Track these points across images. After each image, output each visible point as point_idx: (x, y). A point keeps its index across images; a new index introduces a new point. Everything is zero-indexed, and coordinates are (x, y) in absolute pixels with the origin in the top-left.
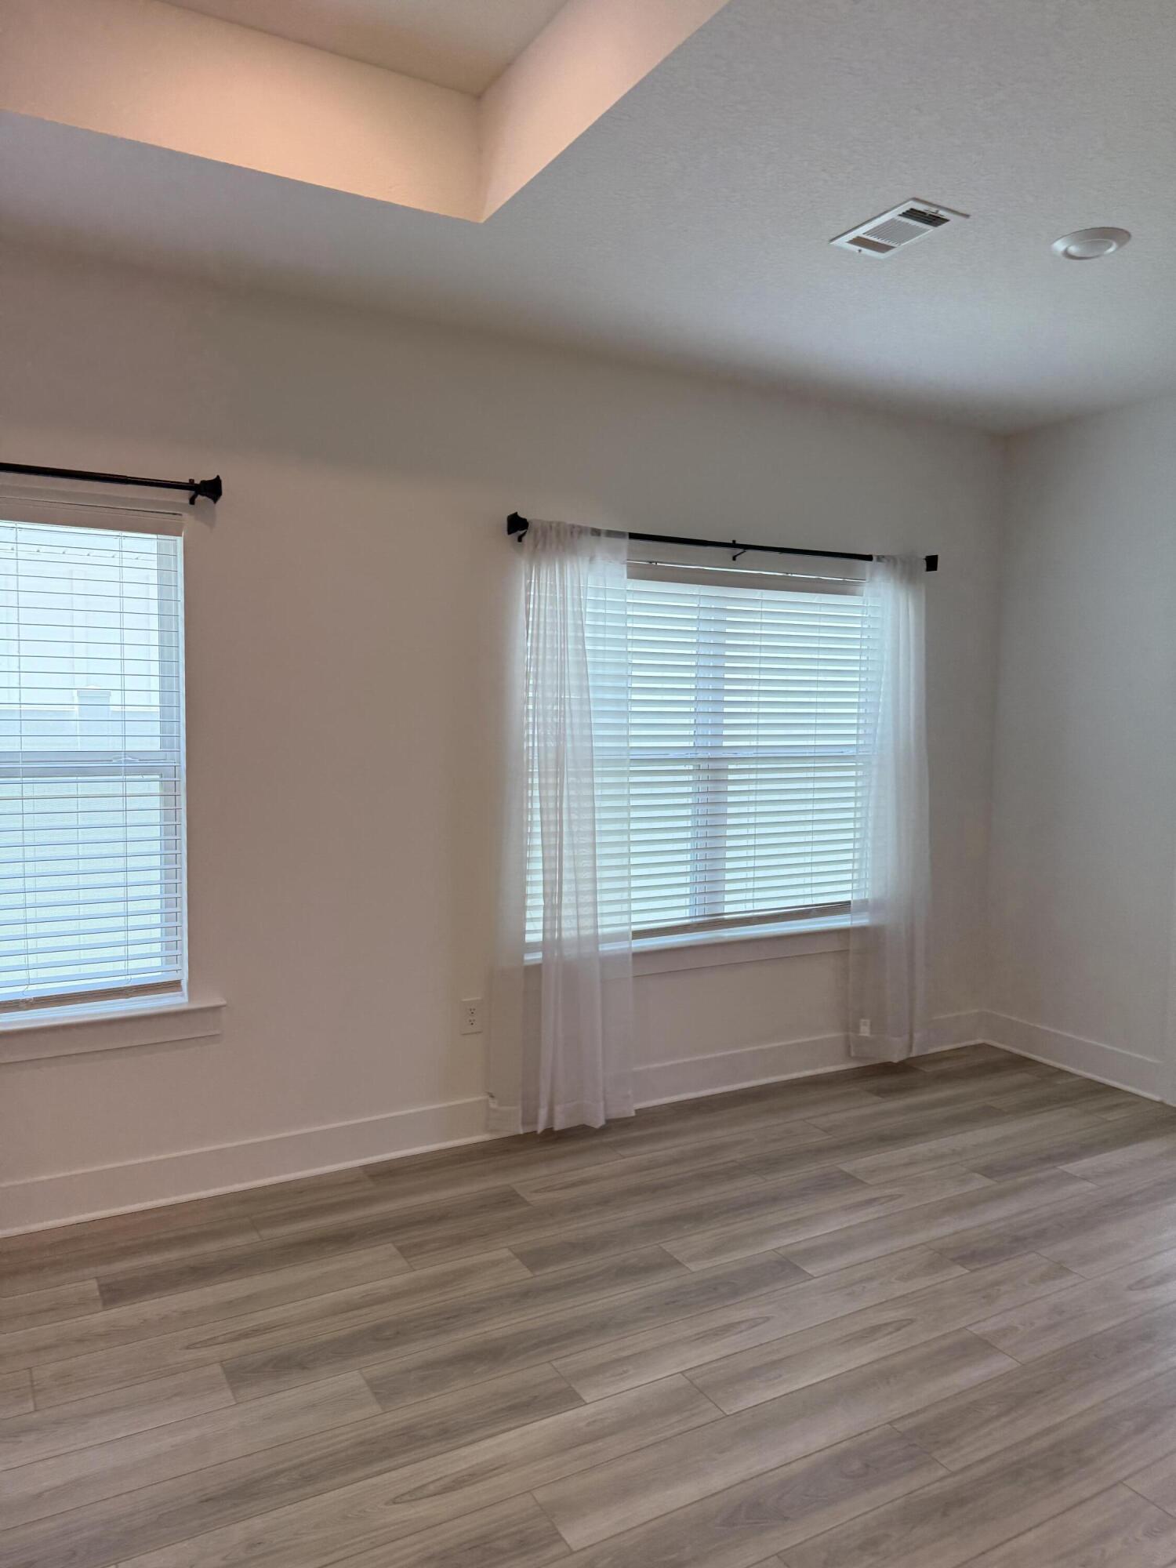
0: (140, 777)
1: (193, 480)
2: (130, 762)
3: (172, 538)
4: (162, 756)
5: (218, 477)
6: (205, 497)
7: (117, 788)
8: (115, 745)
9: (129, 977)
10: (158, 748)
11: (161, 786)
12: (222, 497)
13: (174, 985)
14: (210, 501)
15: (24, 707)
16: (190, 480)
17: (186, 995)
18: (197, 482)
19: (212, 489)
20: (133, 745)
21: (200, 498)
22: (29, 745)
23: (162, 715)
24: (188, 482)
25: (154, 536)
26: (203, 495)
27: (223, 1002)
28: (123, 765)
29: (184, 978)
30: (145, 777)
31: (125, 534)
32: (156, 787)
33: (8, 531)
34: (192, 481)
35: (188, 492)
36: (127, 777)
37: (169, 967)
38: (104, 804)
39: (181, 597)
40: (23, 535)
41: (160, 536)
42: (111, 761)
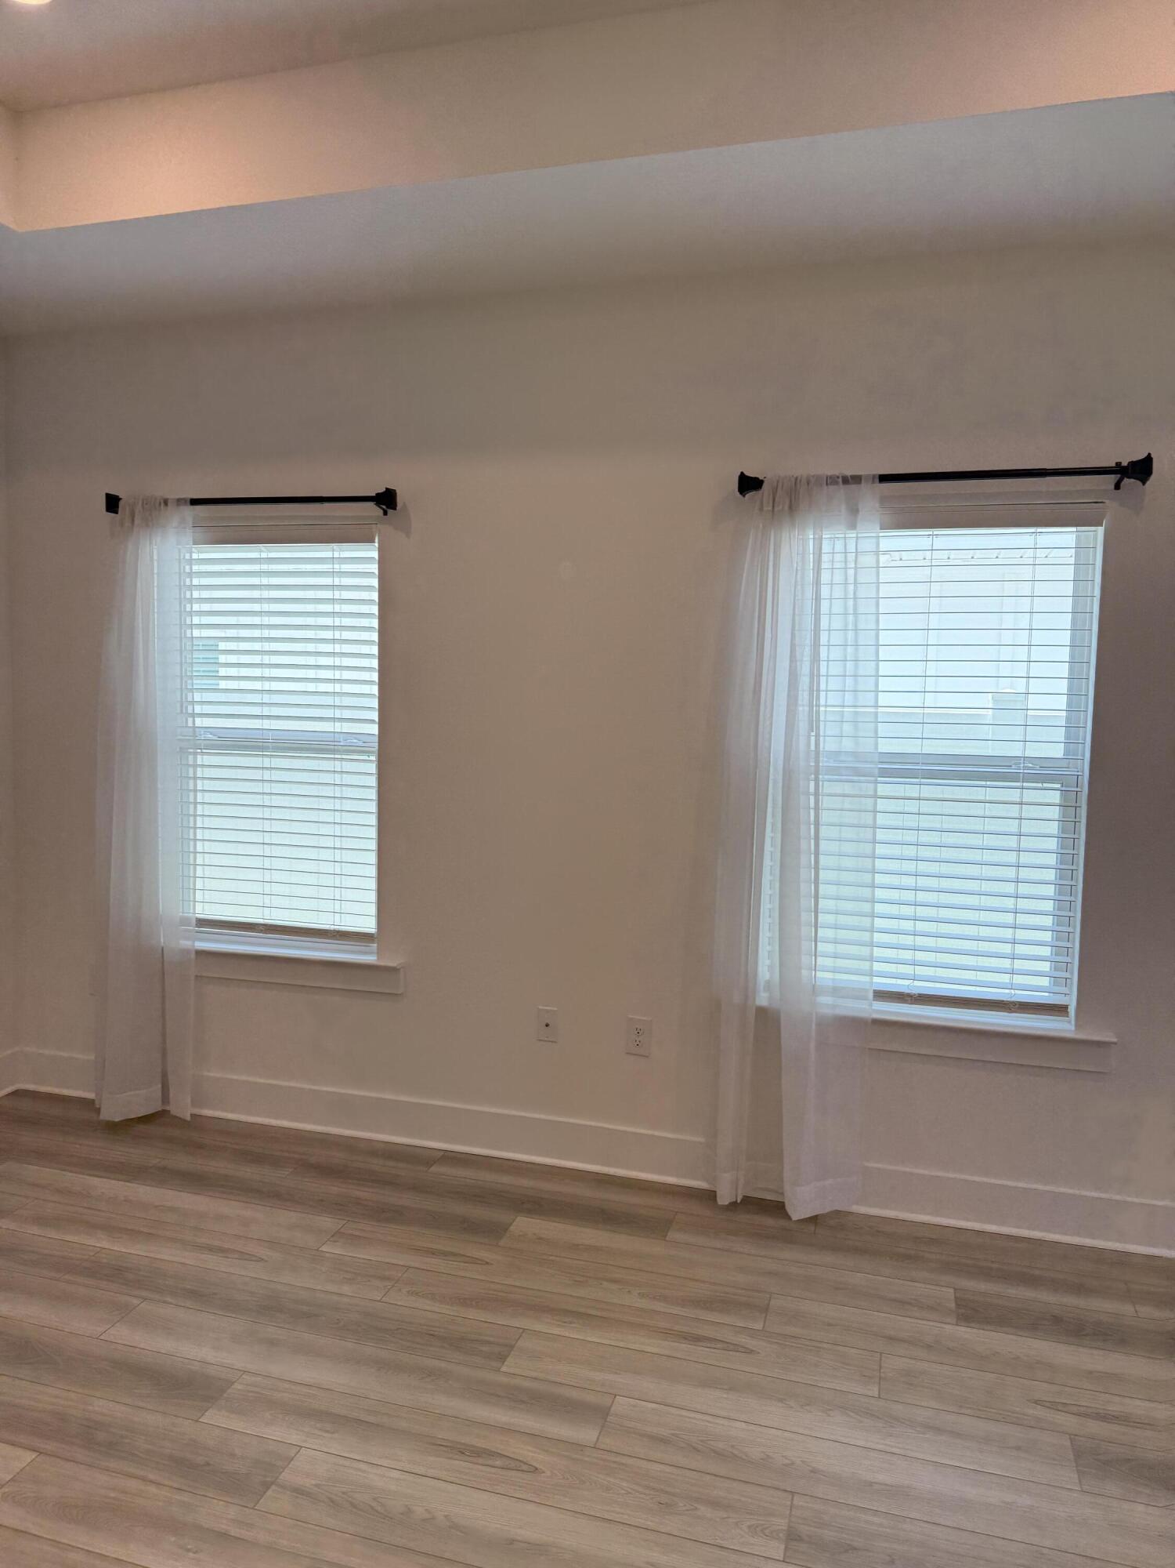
0: (1040, 785)
1: (1121, 463)
2: (1029, 768)
3: (1093, 528)
4: (1064, 763)
5: (1149, 454)
6: (1132, 480)
7: (1015, 795)
8: (1015, 750)
9: (1013, 991)
10: (1060, 754)
11: (1061, 795)
12: (1153, 477)
13: (1060, 1010)
14: (1139, 483)
15: (927, 711)
16: (1117, 463)
17: (1073, 1022)
18: (1125, 464)
19: (1142, 469)
20: (1033, 751)
21: (1126, 481)
22: (930, 748)
23: (1068, 719)
24: (1114, 465)
25: (1074, 529)
26: (1129, 478)
27: (1115, 1040)
28: (1021, 771)
29: (1072, 1003)
30: (1045, 785)
31: (1040, 530)
32: (1055, 797)
33: (925, 538)
34: (1118, 464)
35: (1113, 476)
36: (1025, 784)
37: (1057, 989)
38: (999, 810)
39: (1097, 592)
40: (939, 543)
41: (1079, 528)
42: (1011, 766)
